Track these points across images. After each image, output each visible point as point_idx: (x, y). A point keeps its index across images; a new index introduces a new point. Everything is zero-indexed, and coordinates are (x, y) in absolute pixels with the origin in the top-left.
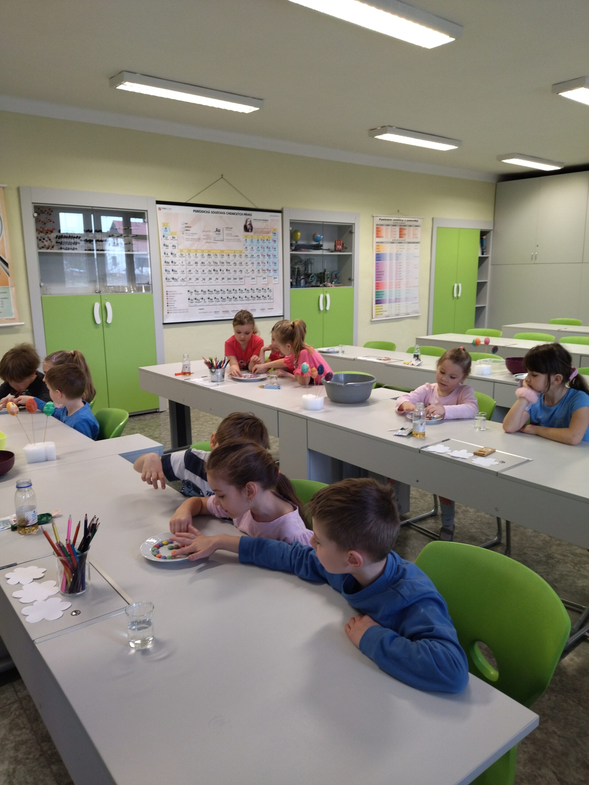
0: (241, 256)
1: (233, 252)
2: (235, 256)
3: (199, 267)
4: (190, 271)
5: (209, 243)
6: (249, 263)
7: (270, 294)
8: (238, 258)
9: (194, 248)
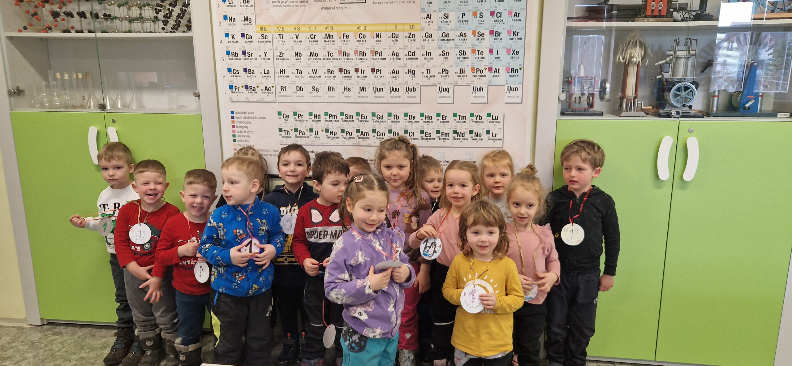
0: (411, 36)
1: (390, 28)
2: (395, 37)
3: (305, 64)
4: (283, 71)
5: (329, 8)
6: (435, 54)
7: (495, 129)
8: (403, 41)
9: (293, 21)
